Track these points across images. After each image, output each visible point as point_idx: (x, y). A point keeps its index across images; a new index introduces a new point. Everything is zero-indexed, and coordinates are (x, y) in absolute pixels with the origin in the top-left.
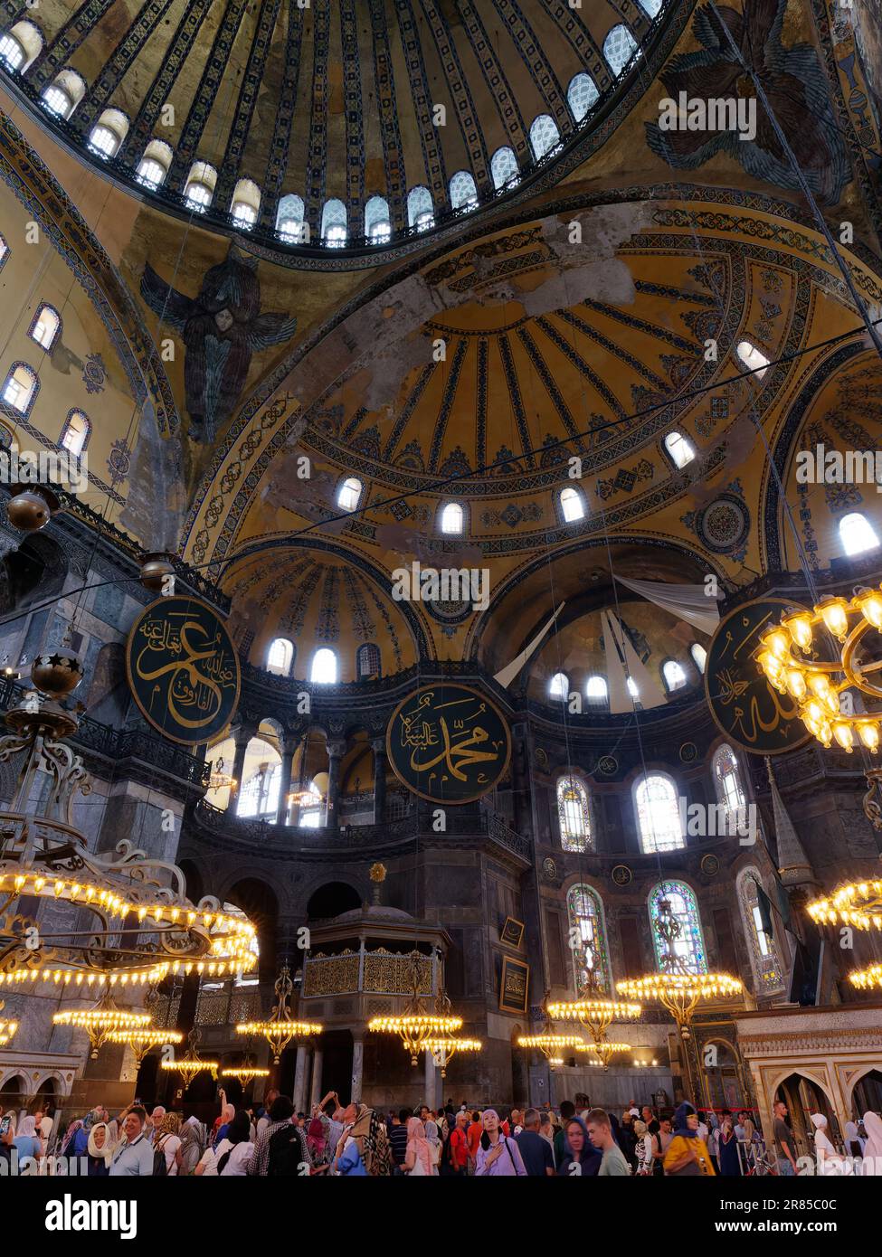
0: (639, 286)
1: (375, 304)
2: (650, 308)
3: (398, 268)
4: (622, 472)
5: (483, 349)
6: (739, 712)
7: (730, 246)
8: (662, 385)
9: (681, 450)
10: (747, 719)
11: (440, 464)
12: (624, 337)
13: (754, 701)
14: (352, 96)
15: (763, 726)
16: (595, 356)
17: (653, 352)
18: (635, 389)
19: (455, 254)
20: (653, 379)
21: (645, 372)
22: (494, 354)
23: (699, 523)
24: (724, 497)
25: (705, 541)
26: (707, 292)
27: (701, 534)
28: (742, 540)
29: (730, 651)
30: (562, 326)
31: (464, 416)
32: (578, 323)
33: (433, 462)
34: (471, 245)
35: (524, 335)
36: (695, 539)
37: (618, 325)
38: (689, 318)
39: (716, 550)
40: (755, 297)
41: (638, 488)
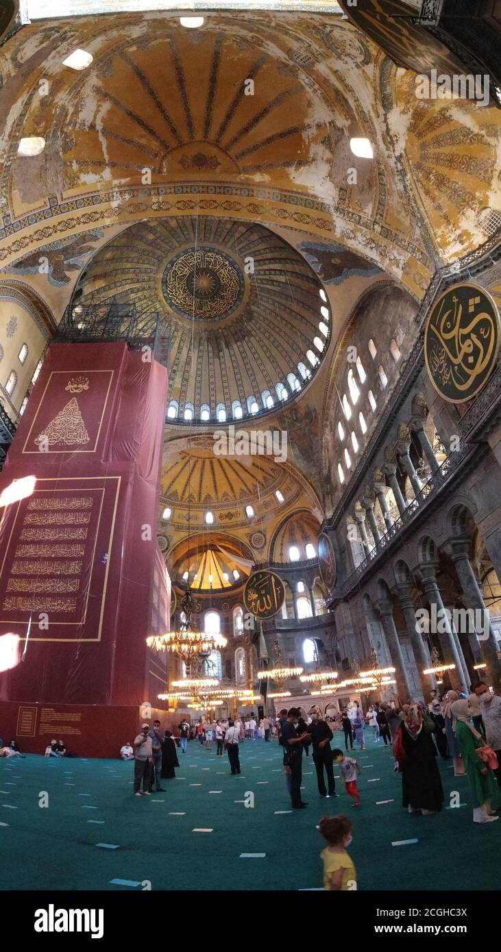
0: (253, 464)
1: (169, 443)
2: (254, 471)
3: (180, 434)
4: (229, 513)
5: (196, 462)
6: (253, 604)
7: (284, 469)
8: (250, 491)
9: (250, 511)
10: (255, 607)
11: (168, 494)
12: (244, 475)
13: (259, 601)
14: (176, 365)
15: (260, 610)
16: (232, 476)
17: (250, 482)
18: (241, 490)
19: (201, 436)
20: (248, 489)
21: (246, 486)
22: (199, 465)
23: (251, 538)
24: (260, 532)
25: (251, 544)
26: (273, 474)
27: (250, 541)
28: (263, 547)
29: (254, 584)
30: (224, 463)
31: (182, 480)
32: (230, 465)
33: (166, 493)
34: (207, 436)
35: (211, 463)
36: (248, 542)
37: (243, 470)
38: (265, 478)
39: (254, 547)
40: (286, 483)
41: (233, 519)
